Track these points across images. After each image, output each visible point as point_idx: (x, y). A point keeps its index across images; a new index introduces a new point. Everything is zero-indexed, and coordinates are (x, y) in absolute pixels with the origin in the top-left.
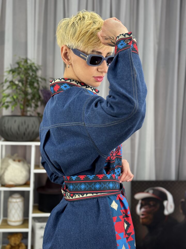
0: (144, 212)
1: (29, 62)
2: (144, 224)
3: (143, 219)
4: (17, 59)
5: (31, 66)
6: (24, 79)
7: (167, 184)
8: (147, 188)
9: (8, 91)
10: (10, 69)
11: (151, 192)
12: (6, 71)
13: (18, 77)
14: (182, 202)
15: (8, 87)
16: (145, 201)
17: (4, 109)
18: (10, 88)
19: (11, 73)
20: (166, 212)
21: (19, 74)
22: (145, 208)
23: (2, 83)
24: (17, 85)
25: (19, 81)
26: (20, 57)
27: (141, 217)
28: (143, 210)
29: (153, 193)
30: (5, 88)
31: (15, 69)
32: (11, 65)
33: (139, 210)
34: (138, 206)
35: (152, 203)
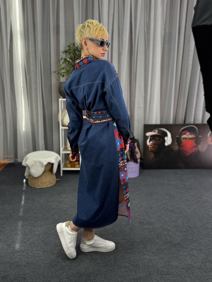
0: (151, 144)
1: (76, 45)
2: (151, 151)
3: (151, 148)
4: (68, 44)
5: (77, 48)
6: (73, 57)
7: (168, 127)
8: (154, 129)
9: (63, 66)
10: (64, 50)
11: (157, 131)
12: (62, 52)
13: (69, 56)
14: (177, 138)
15: (63, 63)
16: (153, 137)
17: (61, 77)
18: (64, 63)
19: (65, 53)
20: (166, 144)
21: (69, 53)
22: (152, 141)
23: (59, 60)
24: (69, 61)
25: (70, 58)
26: (70, 42)
27: (150, 147)
28: (151, 142)
29: (158, 132)
30: (61, 63)
31: (67, 50)
32: (64, 48)
33: (149, 143)
34: (148, 140)
35: (157, 138)
